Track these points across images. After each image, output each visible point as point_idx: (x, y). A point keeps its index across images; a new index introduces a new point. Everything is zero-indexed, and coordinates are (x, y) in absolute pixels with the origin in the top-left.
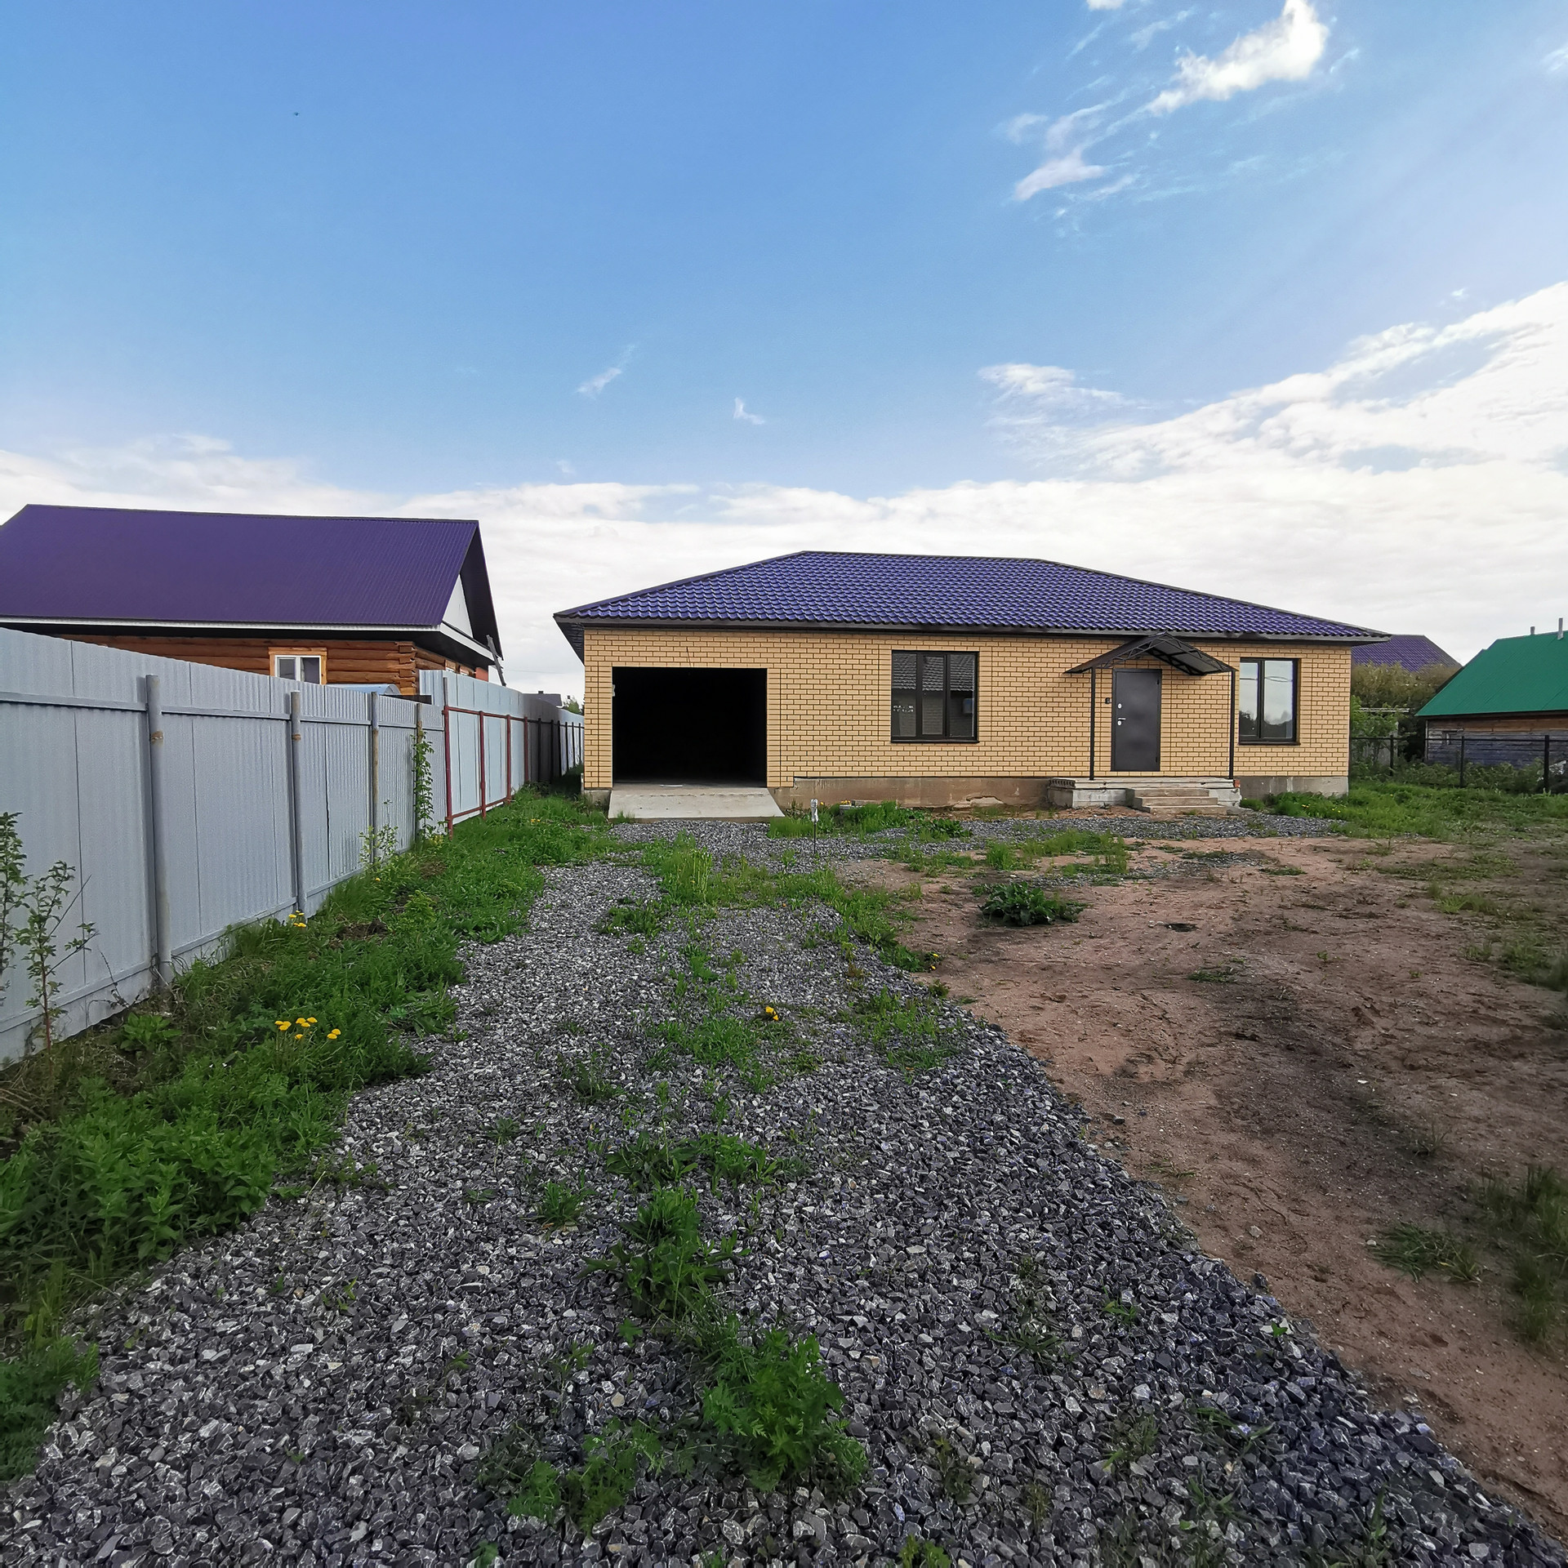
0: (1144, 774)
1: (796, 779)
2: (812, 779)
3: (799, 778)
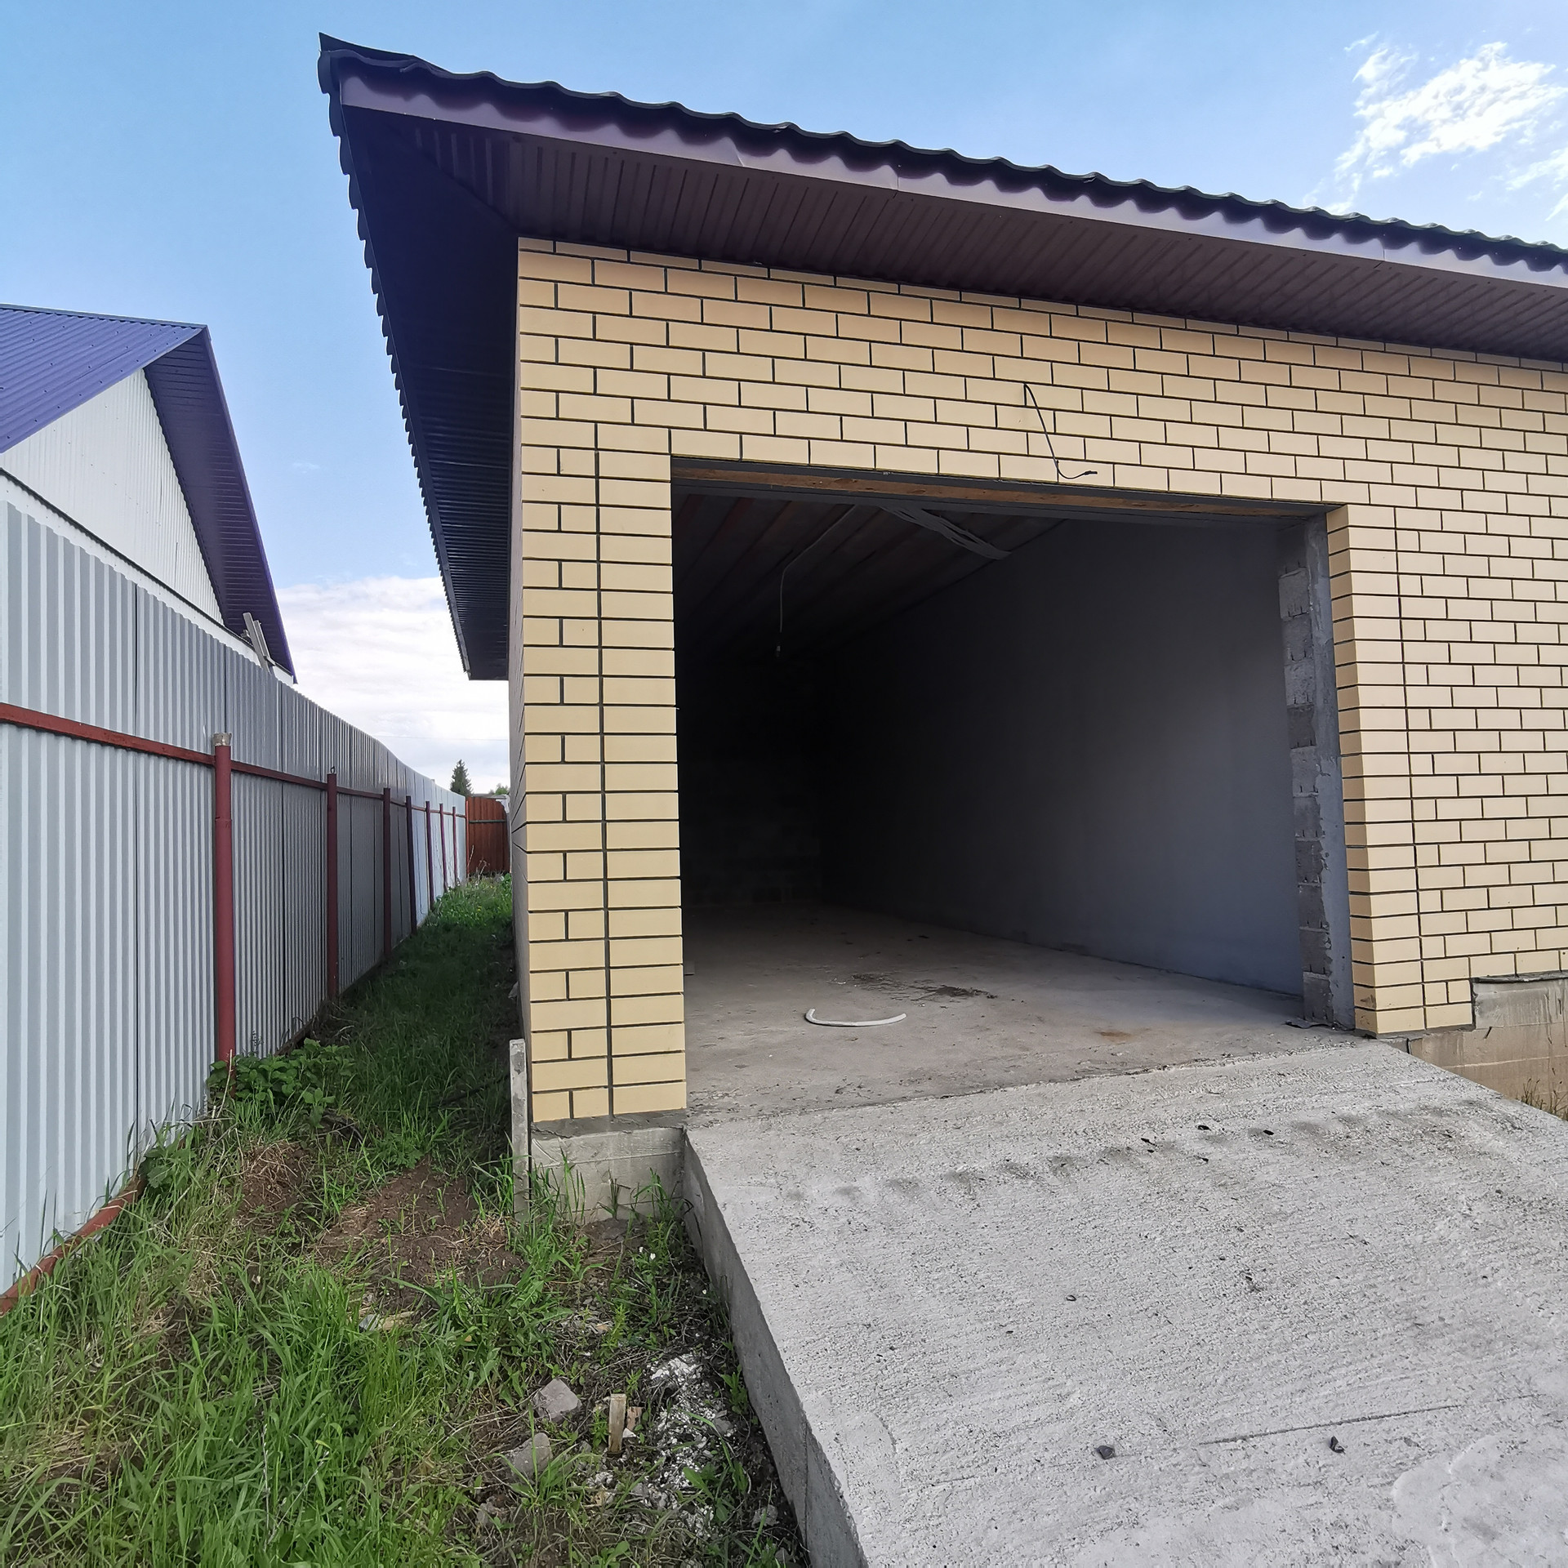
1: (1480, 989)
2: (1541, 988)
3: (1492, 986)
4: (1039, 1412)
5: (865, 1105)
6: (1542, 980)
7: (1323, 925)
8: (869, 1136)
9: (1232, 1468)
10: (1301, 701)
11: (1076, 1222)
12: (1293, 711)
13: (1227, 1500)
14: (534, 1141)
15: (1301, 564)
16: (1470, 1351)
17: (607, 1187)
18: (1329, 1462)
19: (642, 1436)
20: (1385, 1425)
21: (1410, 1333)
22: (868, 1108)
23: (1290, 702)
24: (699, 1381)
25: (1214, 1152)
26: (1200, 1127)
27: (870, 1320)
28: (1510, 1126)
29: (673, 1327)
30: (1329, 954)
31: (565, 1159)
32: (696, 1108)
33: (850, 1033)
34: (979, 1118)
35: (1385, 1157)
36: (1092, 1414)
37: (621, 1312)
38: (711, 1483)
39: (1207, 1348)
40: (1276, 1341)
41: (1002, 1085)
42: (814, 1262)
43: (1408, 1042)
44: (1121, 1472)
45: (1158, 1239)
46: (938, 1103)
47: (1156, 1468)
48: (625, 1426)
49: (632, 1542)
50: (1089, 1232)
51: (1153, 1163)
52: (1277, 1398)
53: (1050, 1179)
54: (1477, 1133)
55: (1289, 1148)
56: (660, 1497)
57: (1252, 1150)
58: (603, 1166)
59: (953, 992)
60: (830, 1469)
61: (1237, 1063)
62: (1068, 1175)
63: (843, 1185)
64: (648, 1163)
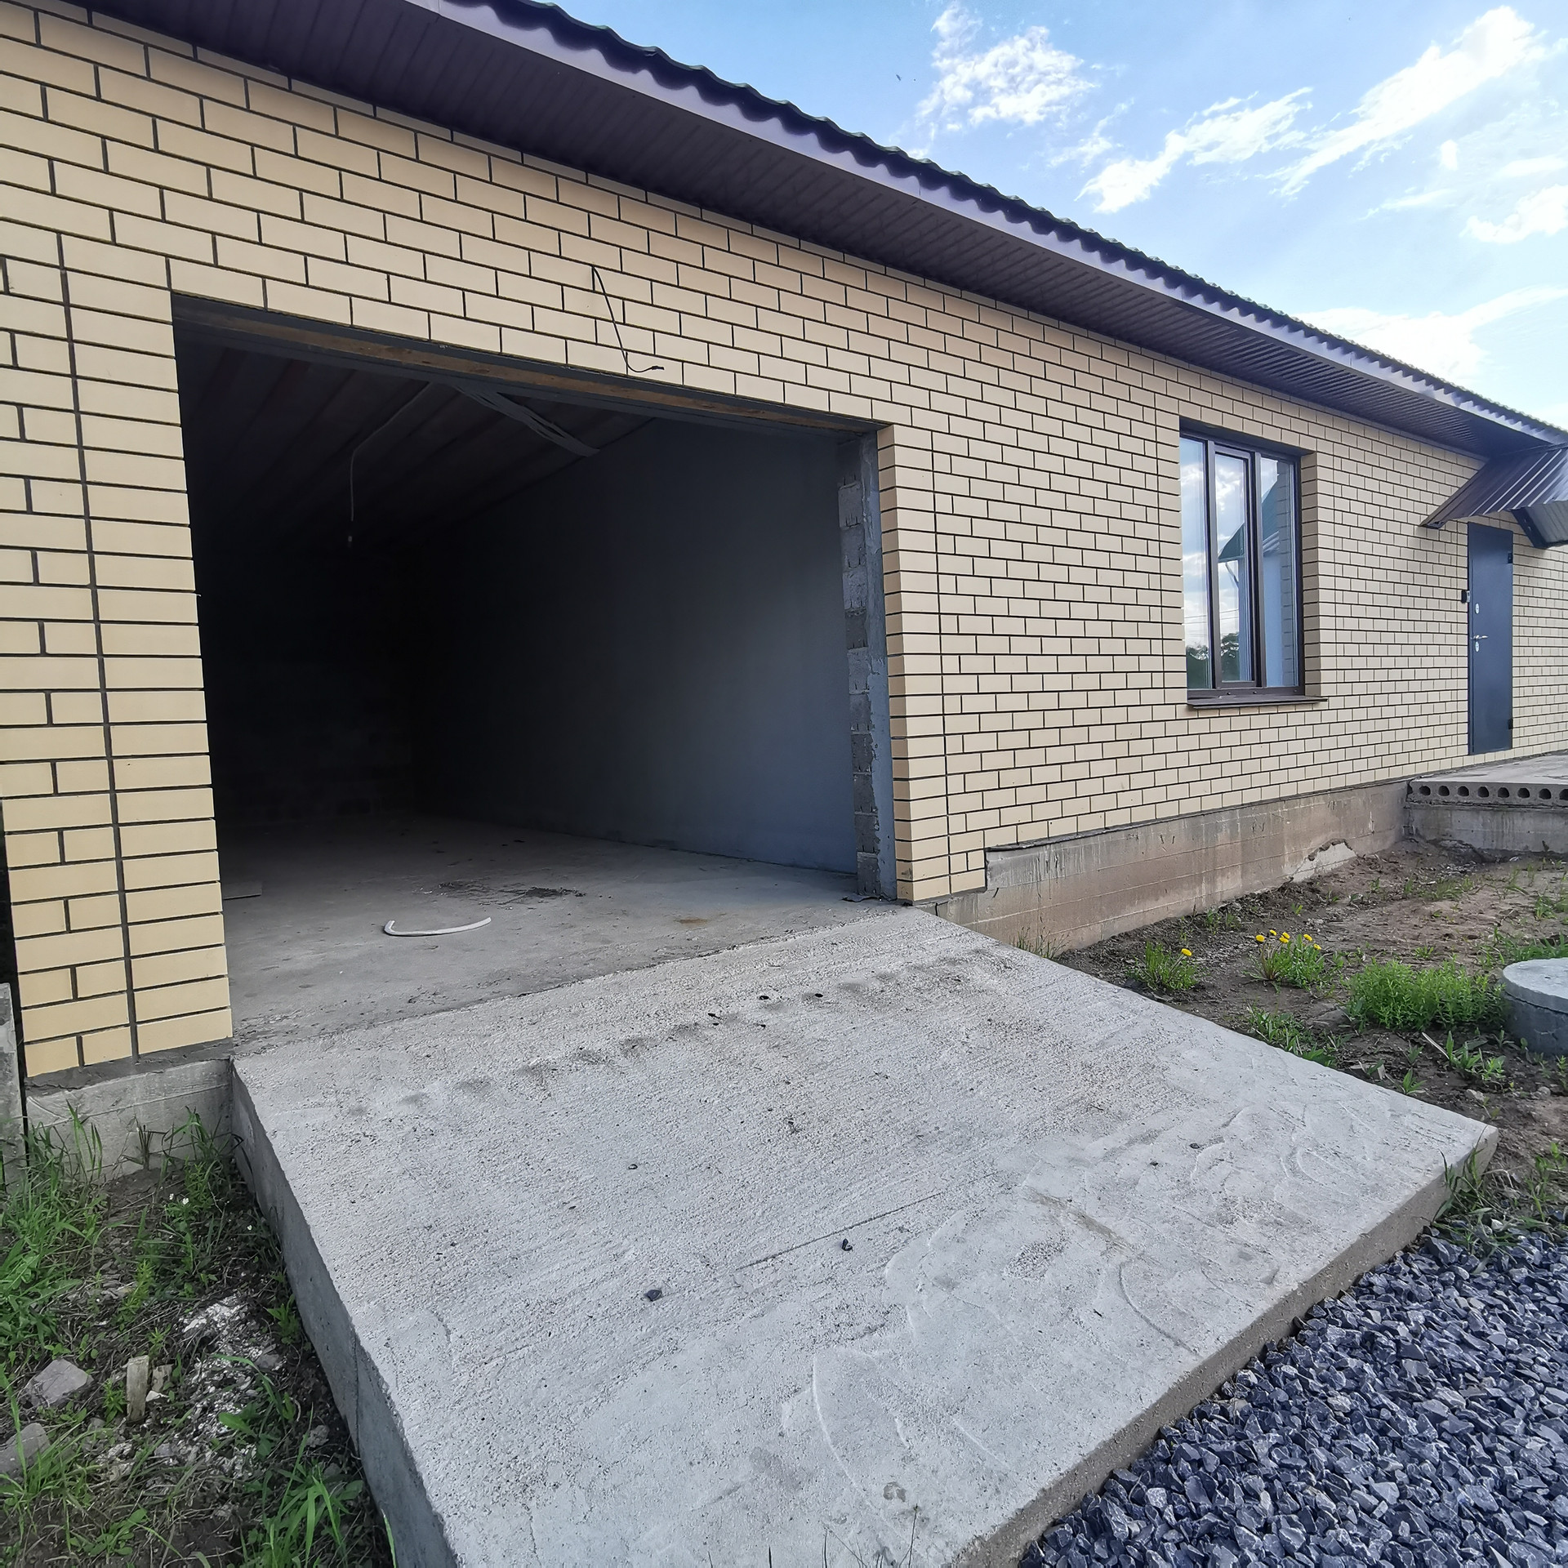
1: (991, 857)
2: (1034, 853)
3: (1000, 854)
4: (597, 1274)
5: (438, 1012)
6: (1035, 846)
7: (872, 808)
8: (441, 1042)
9: (762, 1284)
10: (856, 605)
11: (642, 1098)
12: (850, 615)
13: (755, 1310)
14: (29, 1099)
15: (856, 478)
16: (954, 1150)
17: (134, 1136)
18: (840, 1260)
19: (172, 1394)
20: (885, 1221)
21: (913, 1144)
22: (441, 1014)
23: (847, 606)
24: (244, 1322)
25: (771, 1018)
26: (761, 998)
27: (431, 1222)
28: (1005, 966)
29: (214, 1272)
30: (878, 834)
31: (75, 1114)
32: (246, 1036)
33: (429, 941)
34: (555, 1012)
35: (908, 1004)
36: (644, 1265)
37: (146, 1271)
38: (253, 1422)
39: (749, 1189)
40: (808, 1171)
41: (580, 978)
42: (375, 1175)
43: (936, 907)
44: (666, 1310)
45: (716, 1102)
46: (517, 1002)
47: (698, 1298)
48: (150, 1389)
49: (150, 1508)
50: (654, 1104)
51: (717, 1035)
52: (805, 1217)
53: (621, 1061)
54: (980, 976)
55: (835, 1007)
56: (190, 1452)
57: (804, 1012)
58: (129, 1114)
59: (543, 893)
60: (379, 1376)
61: (798, 938)
62: (638, 1055)
63: (411, 1093)
64: (187, 1102)
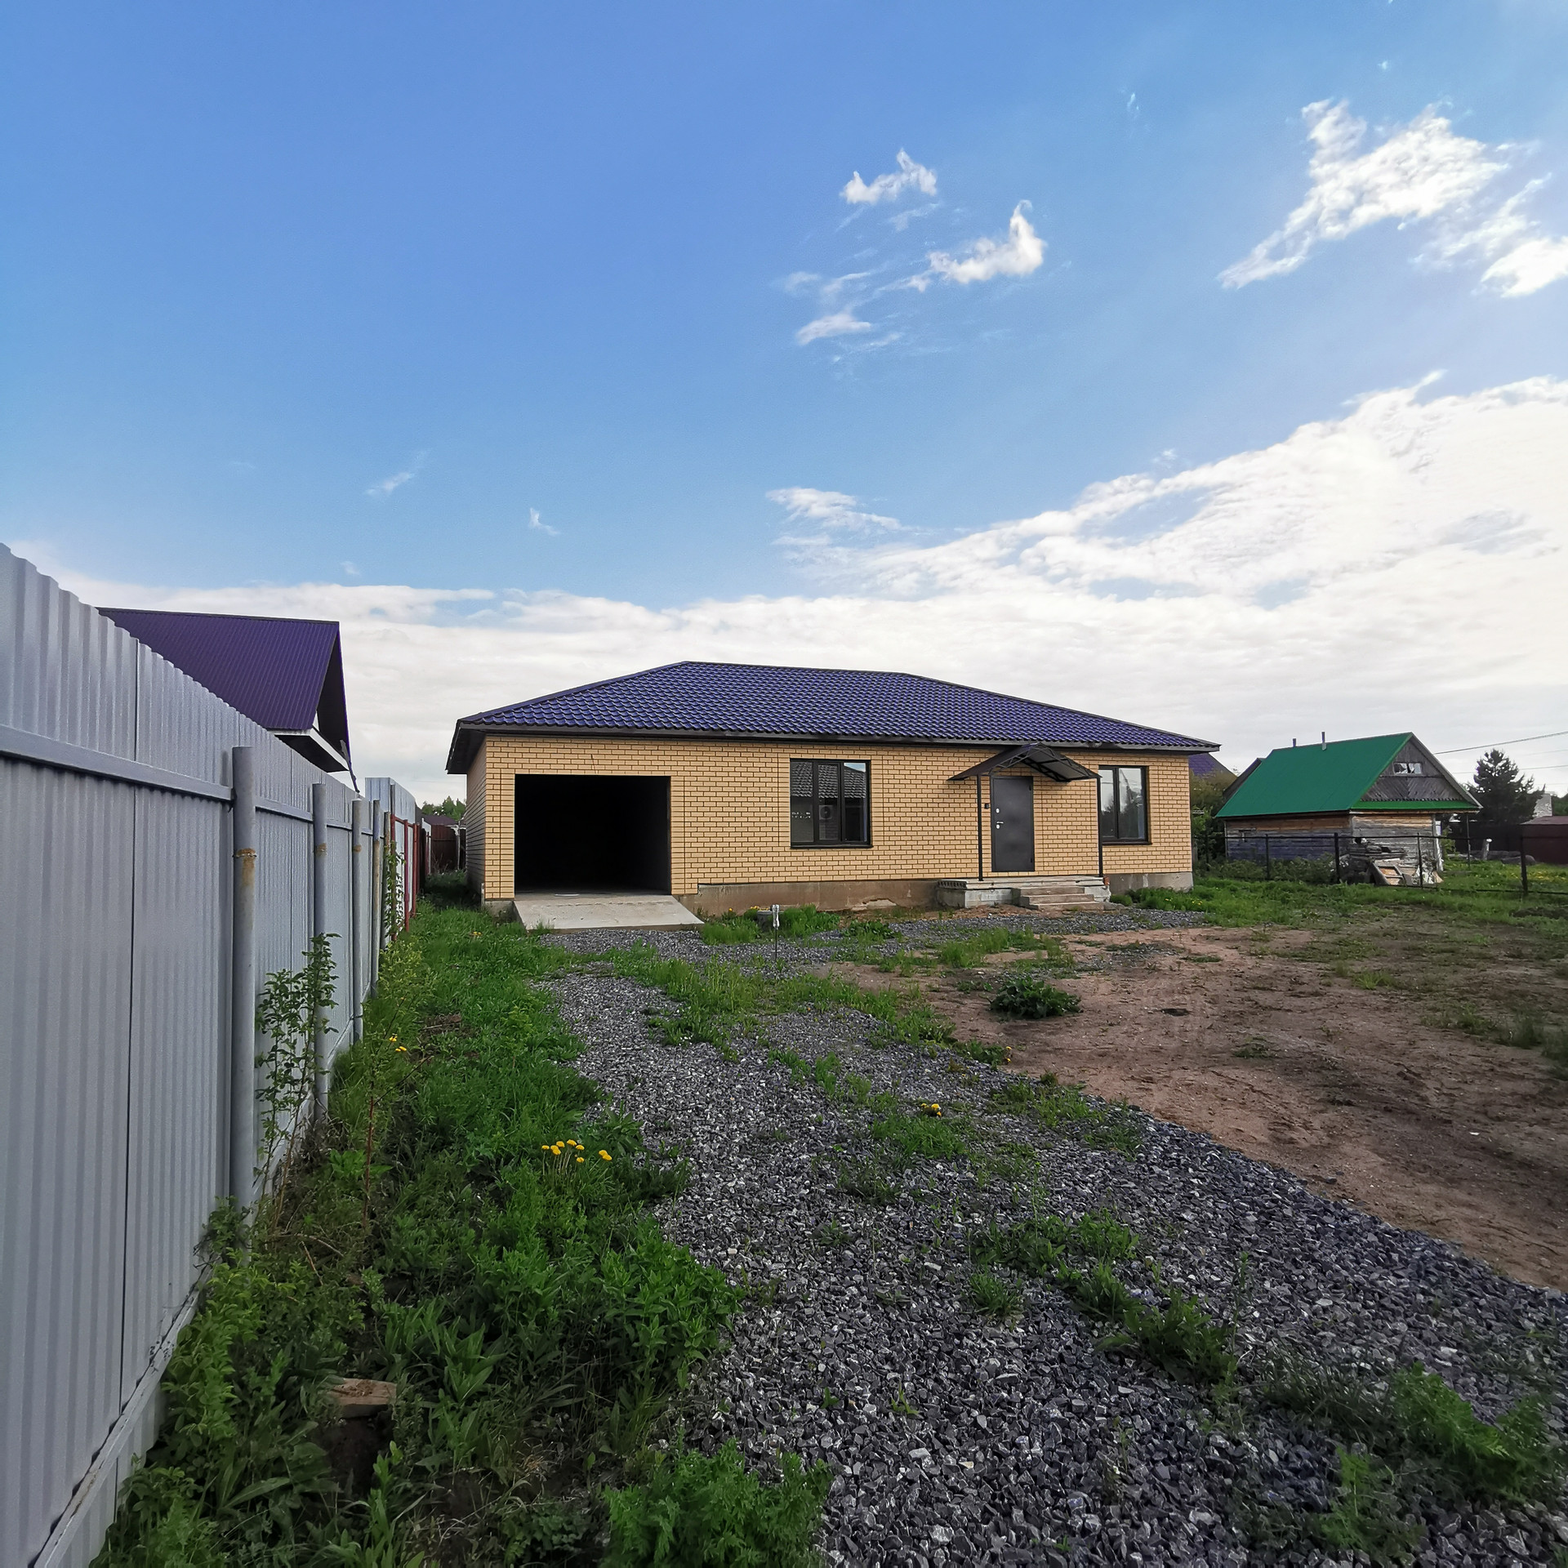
0: (1021, 874)
1: (700, 886)
2: (717, 886)
3: (703, 885)
43: (679, 898)
